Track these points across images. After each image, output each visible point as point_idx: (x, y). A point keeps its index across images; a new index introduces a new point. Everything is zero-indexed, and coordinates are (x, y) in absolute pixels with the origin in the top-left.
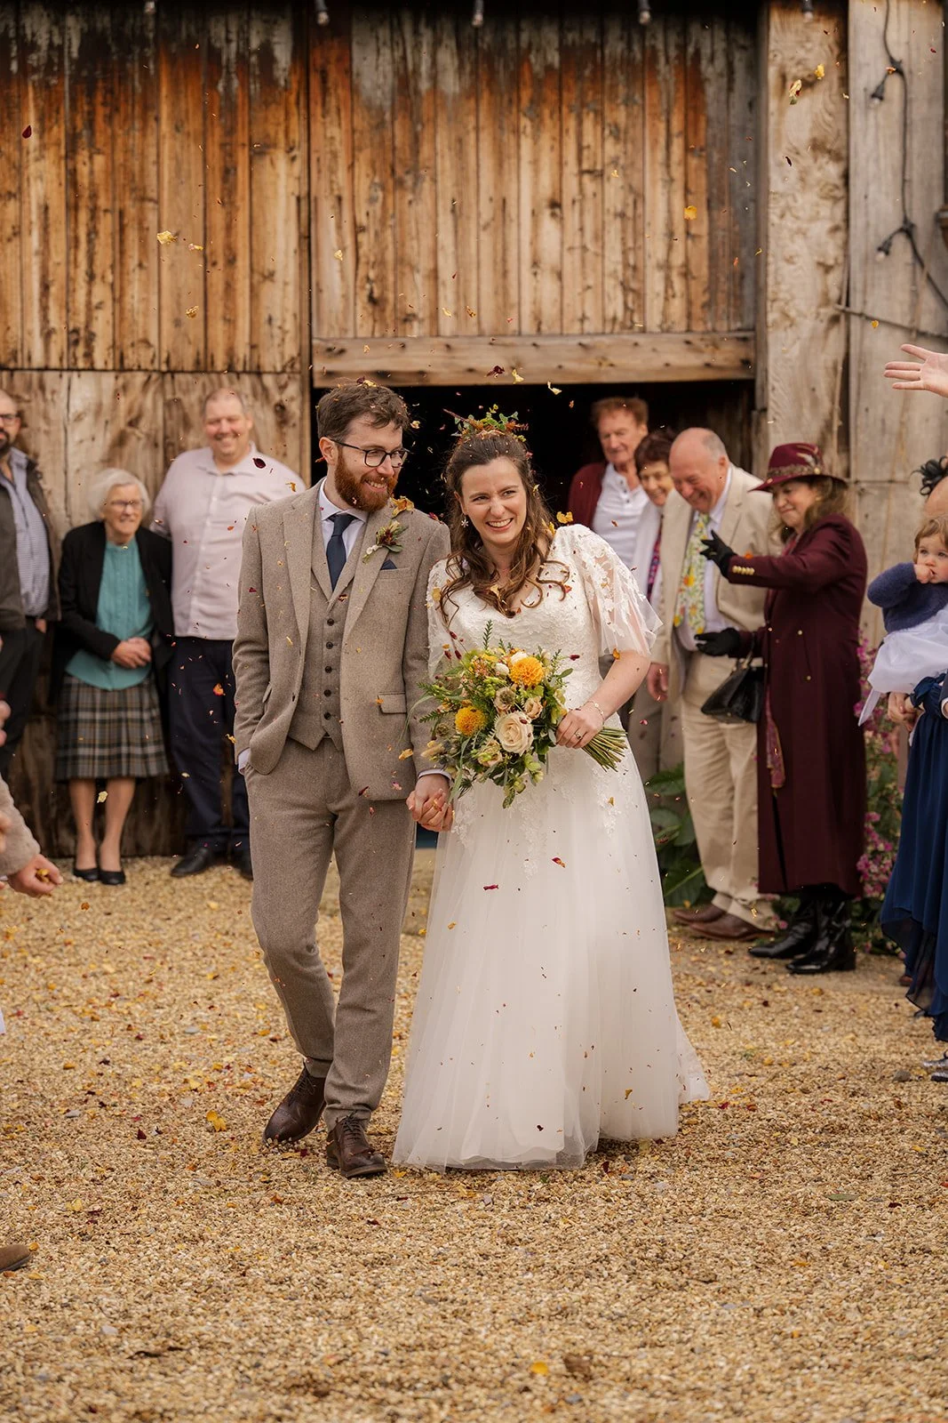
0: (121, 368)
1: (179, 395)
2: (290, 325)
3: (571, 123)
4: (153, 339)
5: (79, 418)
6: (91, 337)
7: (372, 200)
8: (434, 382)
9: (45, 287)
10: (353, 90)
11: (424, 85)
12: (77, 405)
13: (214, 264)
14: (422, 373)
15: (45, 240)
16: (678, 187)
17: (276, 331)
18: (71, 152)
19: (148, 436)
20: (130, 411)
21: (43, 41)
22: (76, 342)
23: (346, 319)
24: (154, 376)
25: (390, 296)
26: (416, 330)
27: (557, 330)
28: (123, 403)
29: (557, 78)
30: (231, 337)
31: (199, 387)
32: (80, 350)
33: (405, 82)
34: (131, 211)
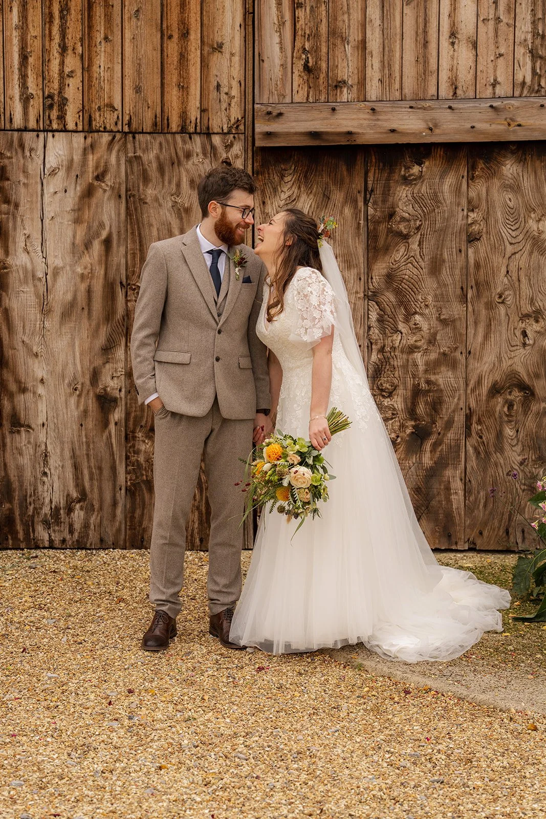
0: (89, 129)
1: (139, 153)
2: (235, 92)
4: (117, 104)
5: (53, 173)
6: (64, 102)
8: (360, 141)
9: (24, 58)
12: (52, 161)
13: (170, 37)
14: (350, 133)
15: (24, 16)
17: (224, 97)
19: (112, 188)
20: (97, 167)
22: (51, 107)
23: (284, 85)
24: (118, 136)
25: (324, 65)
26: (345, 95)
27: (471, 94)
28: (91, 160)
30: (184, 102)
31: (156, 146)
32: (54, 114)
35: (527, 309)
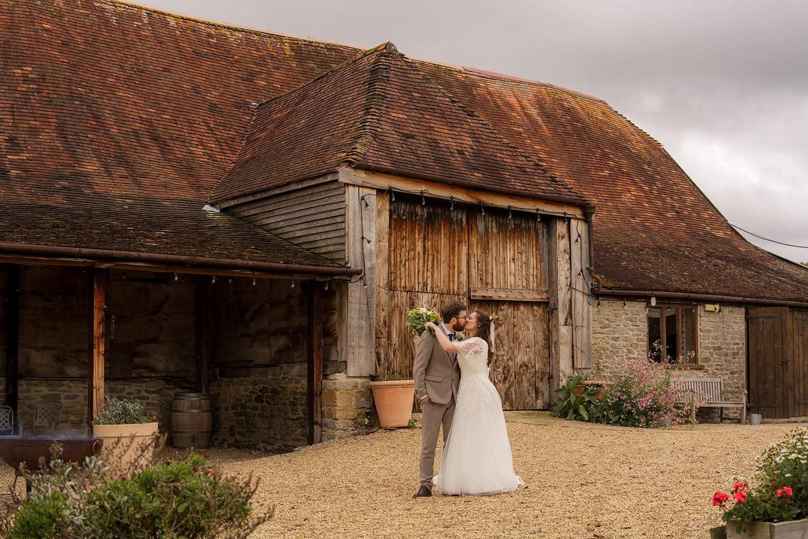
1: (444, 299)
2: (465, 284)
3: (516, 241)
4: (439, 286)
5: (425, 304)
6: (427, 285)
7: (481, 256)
8: (493, 299)
9: (419, 272)
10: (477, 230)
11: (490, 230)
12: (424, 301)
13: (451, 268)
14: (490, 297)
15: (419, 261)
16: (535, 257)
17: (462, 285)
18: (424, 241)
20: (434, 303)
21: (419, 214)
22: (424, 286)
23: (476, 283)
24: (439, 295)
25: (484, 278)
26: (489, 287)
27: (514, 288)
28: (433, 301)
29: (514, 230)
30: (454, 287)
32: (425, 288)
33: (486, 229)
34: (435, 255)
35: (527, 345)
